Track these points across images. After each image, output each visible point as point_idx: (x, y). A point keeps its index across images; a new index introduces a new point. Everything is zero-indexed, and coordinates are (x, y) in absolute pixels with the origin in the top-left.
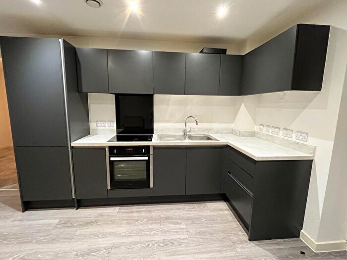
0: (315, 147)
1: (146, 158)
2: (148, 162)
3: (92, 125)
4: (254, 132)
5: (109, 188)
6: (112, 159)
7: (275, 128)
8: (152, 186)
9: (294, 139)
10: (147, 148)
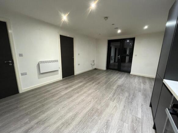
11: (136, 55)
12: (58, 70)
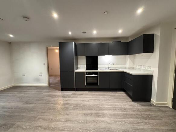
0: (153, 71)
1: (97, 76)
2: (97, 77)
3: (79, 66)
4: (134, 68)
5: (85, 85)
6: (87, 76)
7: (141, 66)
8: (98, 85)
9: (147, 69)
10: (97, 72)
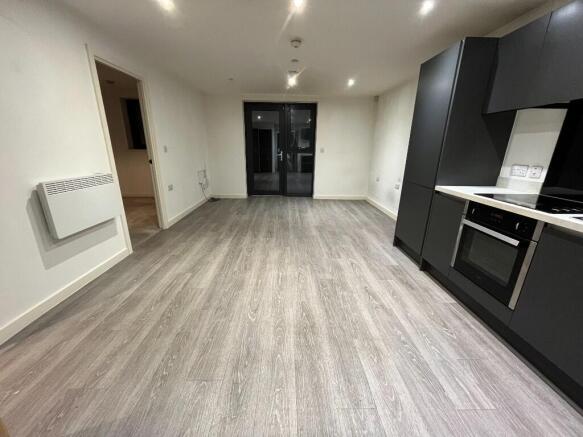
5: (452, 265)
11: (322, 151)
12: (113, 219)
